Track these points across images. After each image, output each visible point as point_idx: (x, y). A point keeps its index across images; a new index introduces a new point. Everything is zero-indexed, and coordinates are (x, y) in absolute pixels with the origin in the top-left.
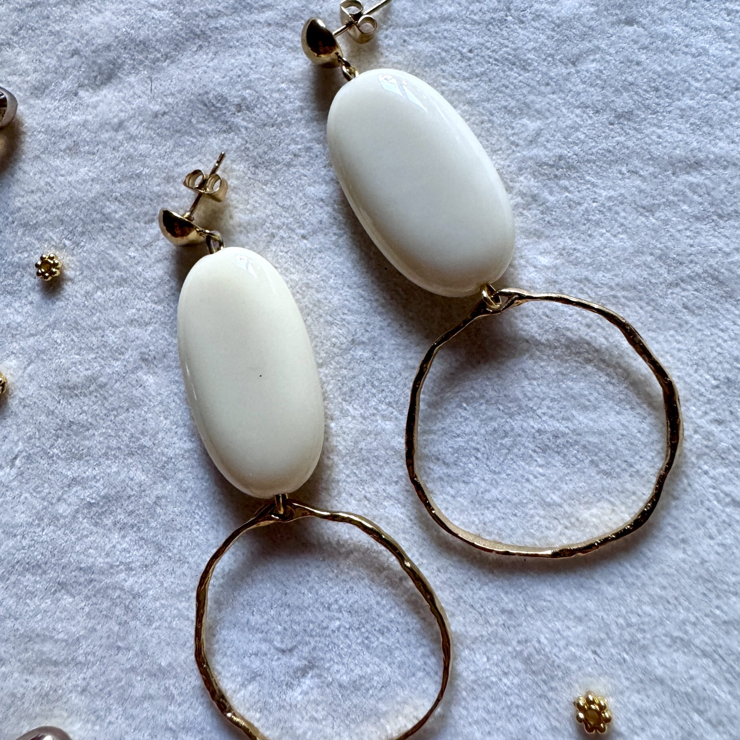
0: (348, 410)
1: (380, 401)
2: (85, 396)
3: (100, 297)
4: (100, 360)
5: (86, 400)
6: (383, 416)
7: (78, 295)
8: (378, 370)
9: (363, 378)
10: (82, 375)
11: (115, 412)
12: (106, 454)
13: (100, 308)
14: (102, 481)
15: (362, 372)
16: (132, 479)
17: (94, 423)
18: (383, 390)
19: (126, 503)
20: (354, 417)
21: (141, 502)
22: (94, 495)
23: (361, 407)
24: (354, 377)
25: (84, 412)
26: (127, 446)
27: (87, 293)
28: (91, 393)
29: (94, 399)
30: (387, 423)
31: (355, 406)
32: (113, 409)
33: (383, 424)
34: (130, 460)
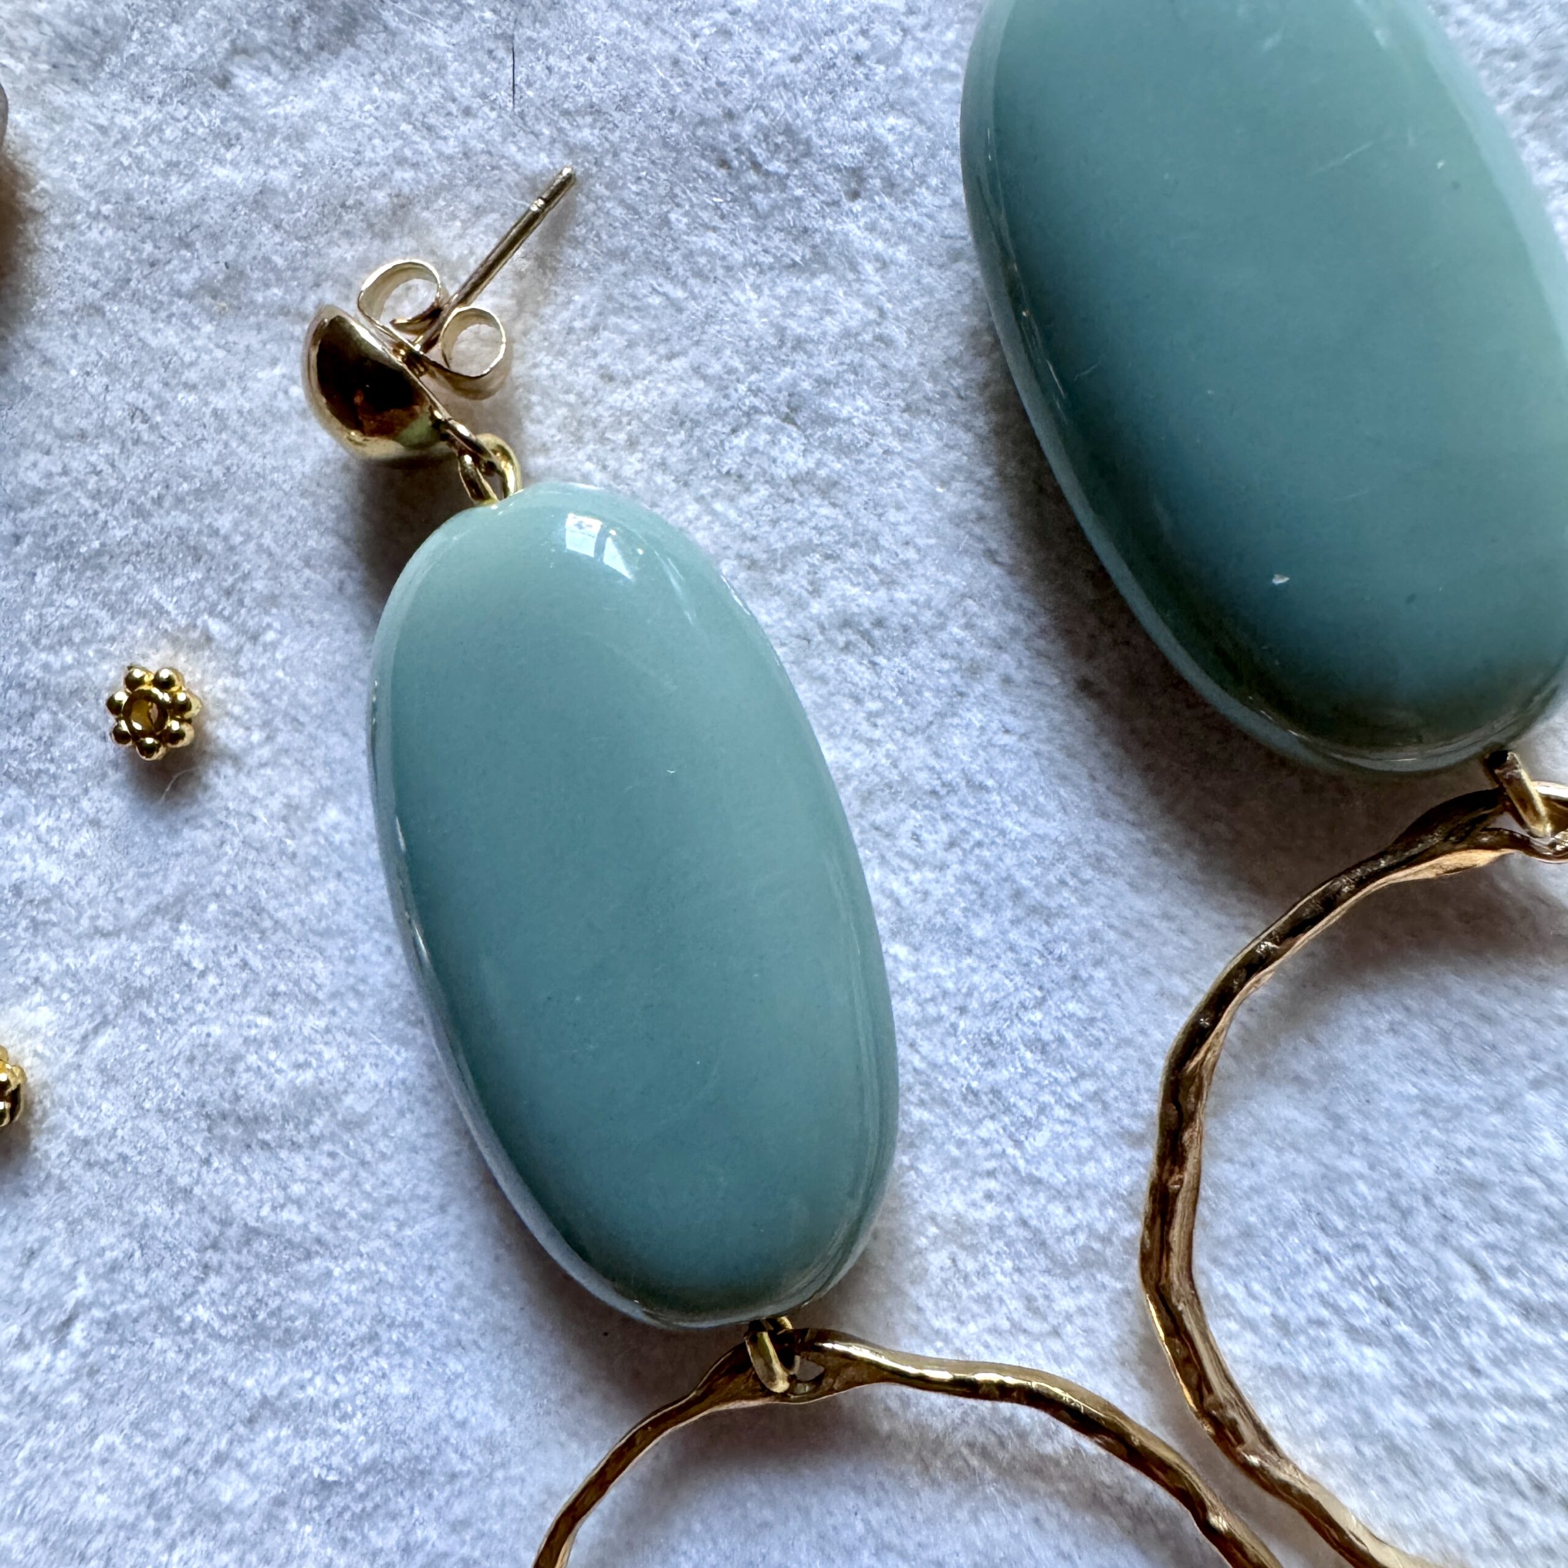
0: (1227, 1296)
1: (1348, 1281)
2: (295, 1146)
3: (336, 827)
4: (340, 1036)
5: (298, 1160)
6: (1355, 1333)
7: (259, 813)
8: (1347, 1178)
9: (1291, 1201)
10: (281, 1081)
11: (396, 1211)
12: (372, 1337)
13: (340, 865)
14: (359, 1420)
15: (1287, 1176)
16: (462, 1425)
17: (329, 1237)
18: (1358, 1247)
19: (439, 1497)
20: (1250, 1325)
21: (494, 1494)
22: (336, 1460)
23: (1277, 1292)
24: (1257, 1190)
25: (289, 1199)
26: (443, 1322)
27: (292, 807)
28: (315, 1141)
29: (326, 1162)
30: (1368, 1352)
31: (1256, 1287)
32: (392, 1201)
33: (1354, 1359)
34: (454, 1366)
